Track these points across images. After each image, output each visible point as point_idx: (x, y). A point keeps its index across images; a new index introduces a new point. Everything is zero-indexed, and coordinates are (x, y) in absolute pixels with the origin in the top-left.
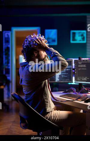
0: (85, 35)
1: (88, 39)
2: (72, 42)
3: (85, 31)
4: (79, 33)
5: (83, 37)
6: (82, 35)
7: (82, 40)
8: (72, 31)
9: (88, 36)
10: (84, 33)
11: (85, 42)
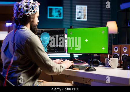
0: (62, 11)
1: (64, 15)
2: (49, 18)
3: (61, 8)
4: (56, 9)
5: (59, 13)
6: (59, 11)
7: (58, 16)
8: (49, 7)
9: (64, 12)
10: (61, 9)
11: (62, 18)
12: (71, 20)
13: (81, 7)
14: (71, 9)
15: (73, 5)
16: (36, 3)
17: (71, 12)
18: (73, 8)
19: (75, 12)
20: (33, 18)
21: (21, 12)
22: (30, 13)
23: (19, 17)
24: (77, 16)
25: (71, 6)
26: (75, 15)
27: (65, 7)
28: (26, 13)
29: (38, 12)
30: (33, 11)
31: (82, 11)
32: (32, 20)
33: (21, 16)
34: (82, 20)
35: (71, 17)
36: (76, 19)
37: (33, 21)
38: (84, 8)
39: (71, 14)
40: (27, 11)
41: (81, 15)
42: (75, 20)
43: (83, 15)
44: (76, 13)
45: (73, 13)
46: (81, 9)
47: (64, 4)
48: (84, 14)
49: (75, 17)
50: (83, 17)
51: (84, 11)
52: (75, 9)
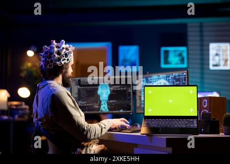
0: (185, 55)
1: (190, 61)
2: (163, 66)
3: (184, 49)
4: (175, 51)
6: (180, 55)
8: (163, 49)
9: (190, 56)
10: (183, 51)
11: (185, 66)
12: (202, 69)
13: (219, 47)
14: (202, 50)
15: (205, 43)
16: (70, 47)
17: (202, 55)
18: (205, 48)
19: (208, 55)
20: (67, 69)
21: (52, 61)
22: (63, 62)
23: (48, 67)
24: (211, 62)
25: (202, 45)
26: (208, 60)
27: (190, 47)
28: (58, 63)
29: (72, 59)
30: (66, 59)
31: (221, 53)
32: (64, 71)
33: (50, 66)
34: (221, 68)
35: (202, 64)
36: (211, 67)
37: (66, 72)
38: (224, 48)
39: (202, 59)
40: (59, 59)
41: (220, 60)
42: (208, 69)
43: (223, 59)
44: (211, 57)
45: (205, 57)
46: (219, 50)
47: (190, 43)
48: (225, 57)
49: (208, 64)
50: (222, 63)
51: (224, 53)
52: (208, 50)
